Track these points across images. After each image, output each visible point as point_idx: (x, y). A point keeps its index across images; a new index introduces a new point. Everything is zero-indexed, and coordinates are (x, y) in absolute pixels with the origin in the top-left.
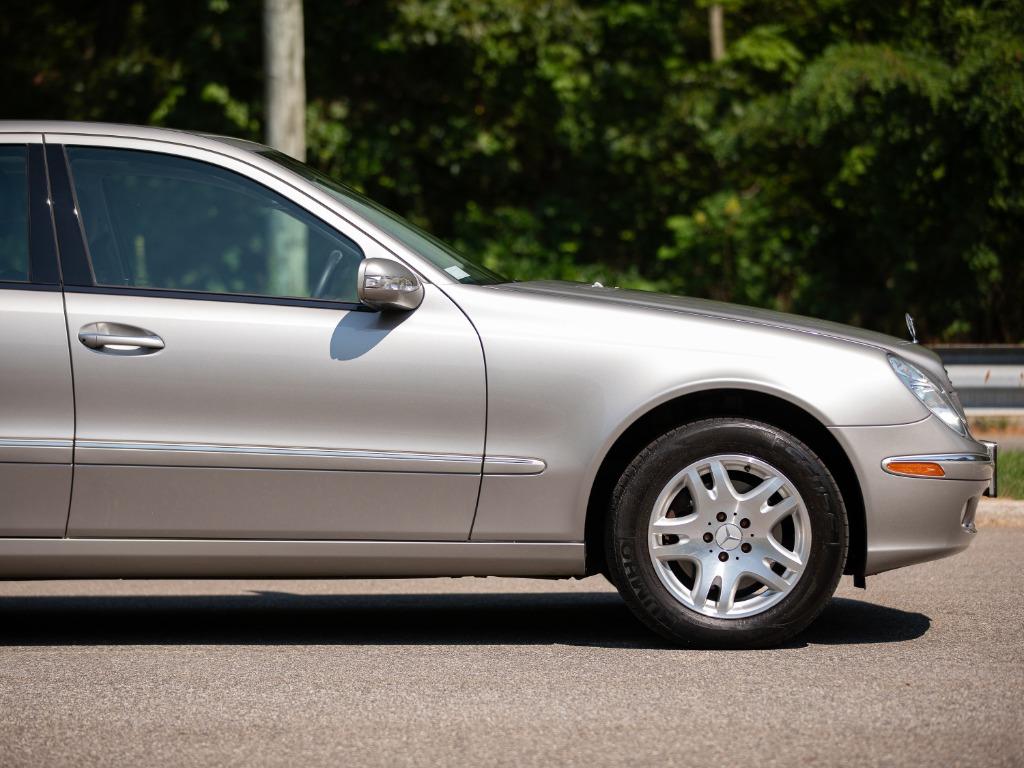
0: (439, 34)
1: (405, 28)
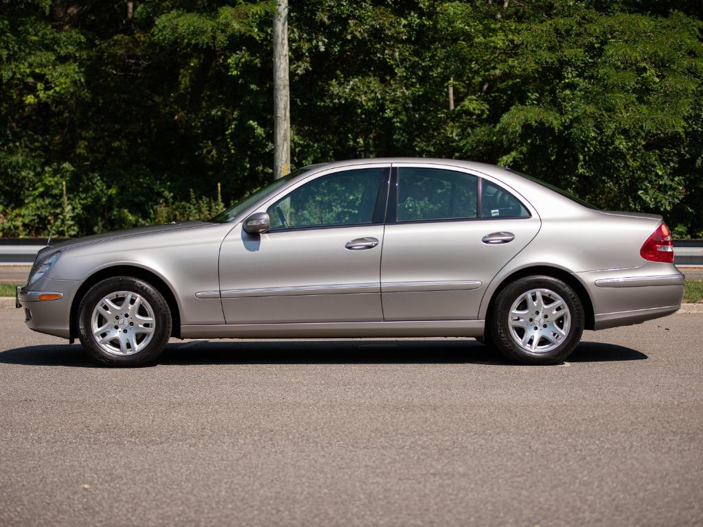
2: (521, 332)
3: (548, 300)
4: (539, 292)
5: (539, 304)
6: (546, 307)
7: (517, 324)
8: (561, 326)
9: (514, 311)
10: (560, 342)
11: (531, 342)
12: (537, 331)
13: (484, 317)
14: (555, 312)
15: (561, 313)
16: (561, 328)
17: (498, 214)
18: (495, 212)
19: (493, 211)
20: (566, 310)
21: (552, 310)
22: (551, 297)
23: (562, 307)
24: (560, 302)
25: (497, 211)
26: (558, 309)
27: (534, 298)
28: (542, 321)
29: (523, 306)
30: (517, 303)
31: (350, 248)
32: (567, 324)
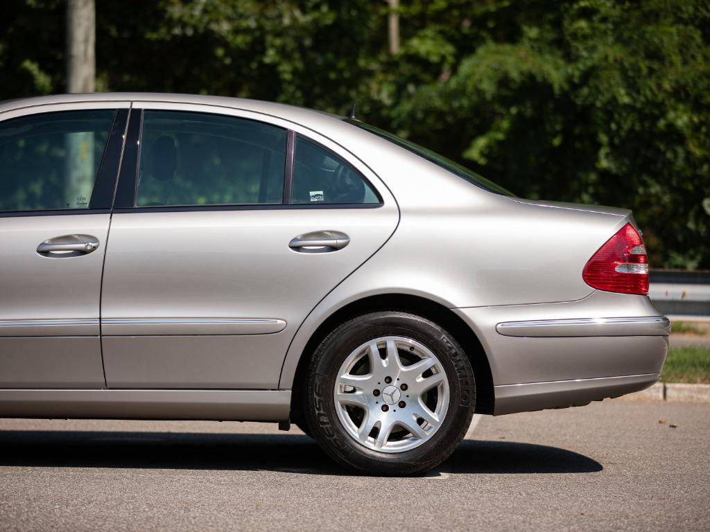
0: (195, 28)
1: (170, 23)
2: (357, 414)
3: (409, 358)
4: (392, 343)
5: (392, 365)
6: (403, 369)
7: (351, 399)
8: (432, 405)
9: (345, 375)
10: (429, 434)
11: (375, 432)
12: (385, 413)
13: (291, 387)
14: (420, 379)
15: (431, 382)
16: (433, 409)
17: (322, 199)
18: (316, 195)
19: (312, 193)
20: (441, 377)
21: (417, 376)
22: (414, 352)
23: (433, 370)
24: (430, 360)
25: (321, 193)
26: (427, 374)
27: (383, 353)
28: (398, 396)
29: (363, 366)
30: (351, 360)
31: (46, 253)
32: (443, 402)
